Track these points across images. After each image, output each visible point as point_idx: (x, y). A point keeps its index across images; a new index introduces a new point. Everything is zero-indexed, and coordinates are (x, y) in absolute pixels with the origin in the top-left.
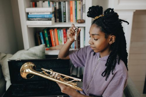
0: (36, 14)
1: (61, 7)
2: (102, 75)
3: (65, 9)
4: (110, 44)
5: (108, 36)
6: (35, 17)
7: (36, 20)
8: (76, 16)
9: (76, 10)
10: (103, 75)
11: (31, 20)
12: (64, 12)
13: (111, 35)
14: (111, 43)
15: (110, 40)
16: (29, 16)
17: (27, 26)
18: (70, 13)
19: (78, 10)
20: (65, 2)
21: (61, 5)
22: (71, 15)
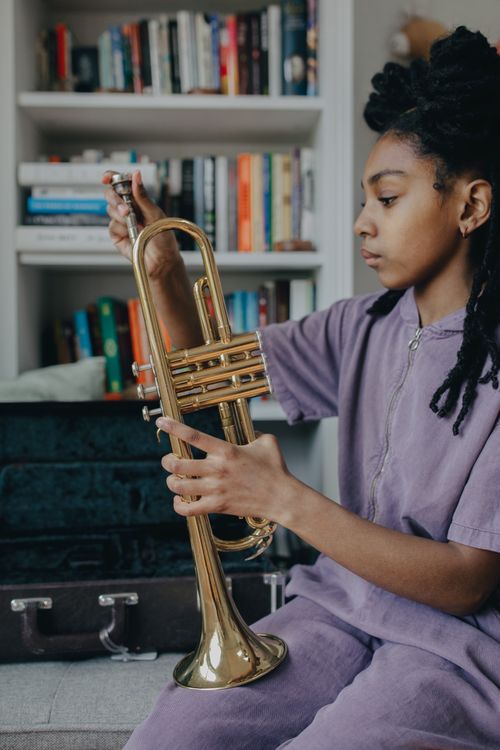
0: (69, 195)
1: (192, 183)
2: (433, 406)
3: (214, 192)
4: (463, 230)
5: (454, 183)
6: (67, 207)
7: (71, 225)
8: (268, 227)
9: (268, 196)
10: (440, 404)
11: (41, 224)
12: (209, 206)
13: (470, 182)
14: (467, 226)
15: (461, 208)
16: (34, 206)
17: (19, 254)
18: (239, 216)
19: (278, 199)
20: (213, 159)
21: (192, 173)
22: (245, 226)
